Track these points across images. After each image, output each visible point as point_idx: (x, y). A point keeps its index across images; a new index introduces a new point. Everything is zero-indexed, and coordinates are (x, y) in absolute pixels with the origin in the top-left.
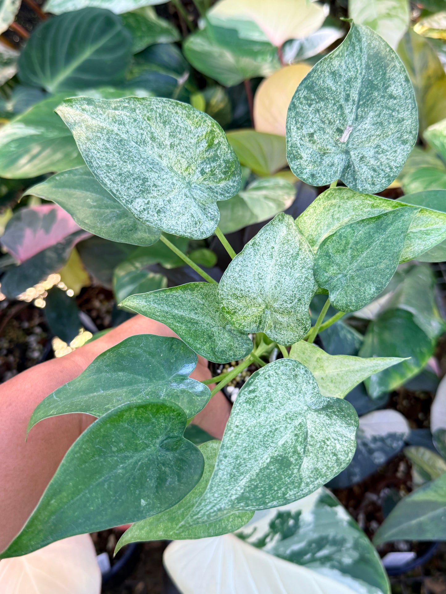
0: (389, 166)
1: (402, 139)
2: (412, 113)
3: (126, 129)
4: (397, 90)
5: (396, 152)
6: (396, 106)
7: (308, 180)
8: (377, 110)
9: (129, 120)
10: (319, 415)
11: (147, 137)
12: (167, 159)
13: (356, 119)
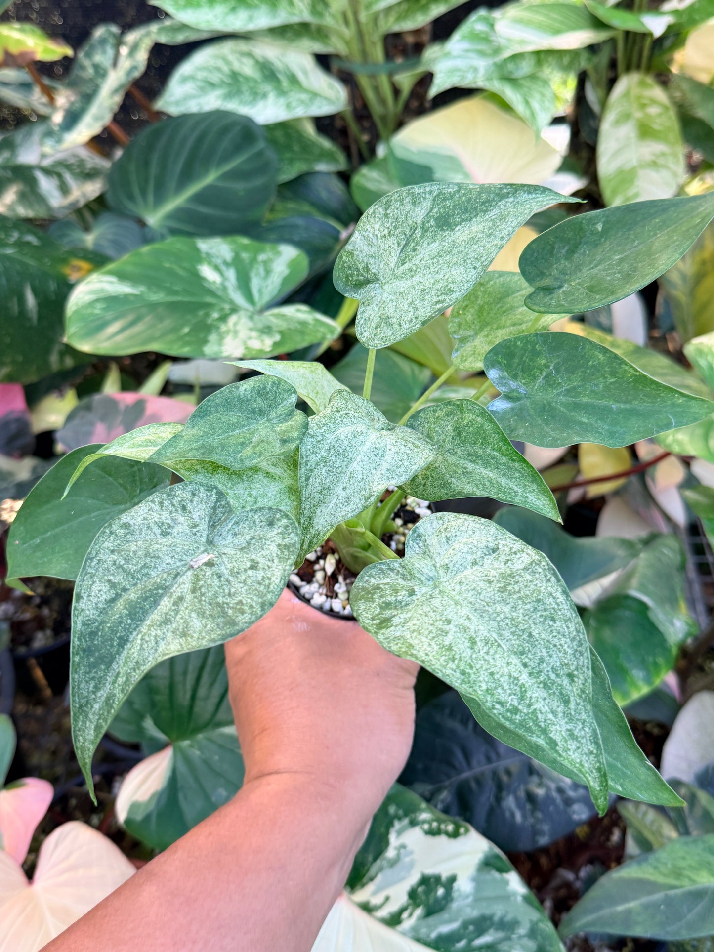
0: (162, 506)
1: (127, 531)
2: (97, 553)
3: (509, 668)
4: (100, 591)
5: (145, 519)
6: (112, 572)
7: (282, 517)
8: (143, 575)
9: (502, 679)
10: (377, 272)
11: (481, 648)
12: (459, 614)
13: (178, 574)
